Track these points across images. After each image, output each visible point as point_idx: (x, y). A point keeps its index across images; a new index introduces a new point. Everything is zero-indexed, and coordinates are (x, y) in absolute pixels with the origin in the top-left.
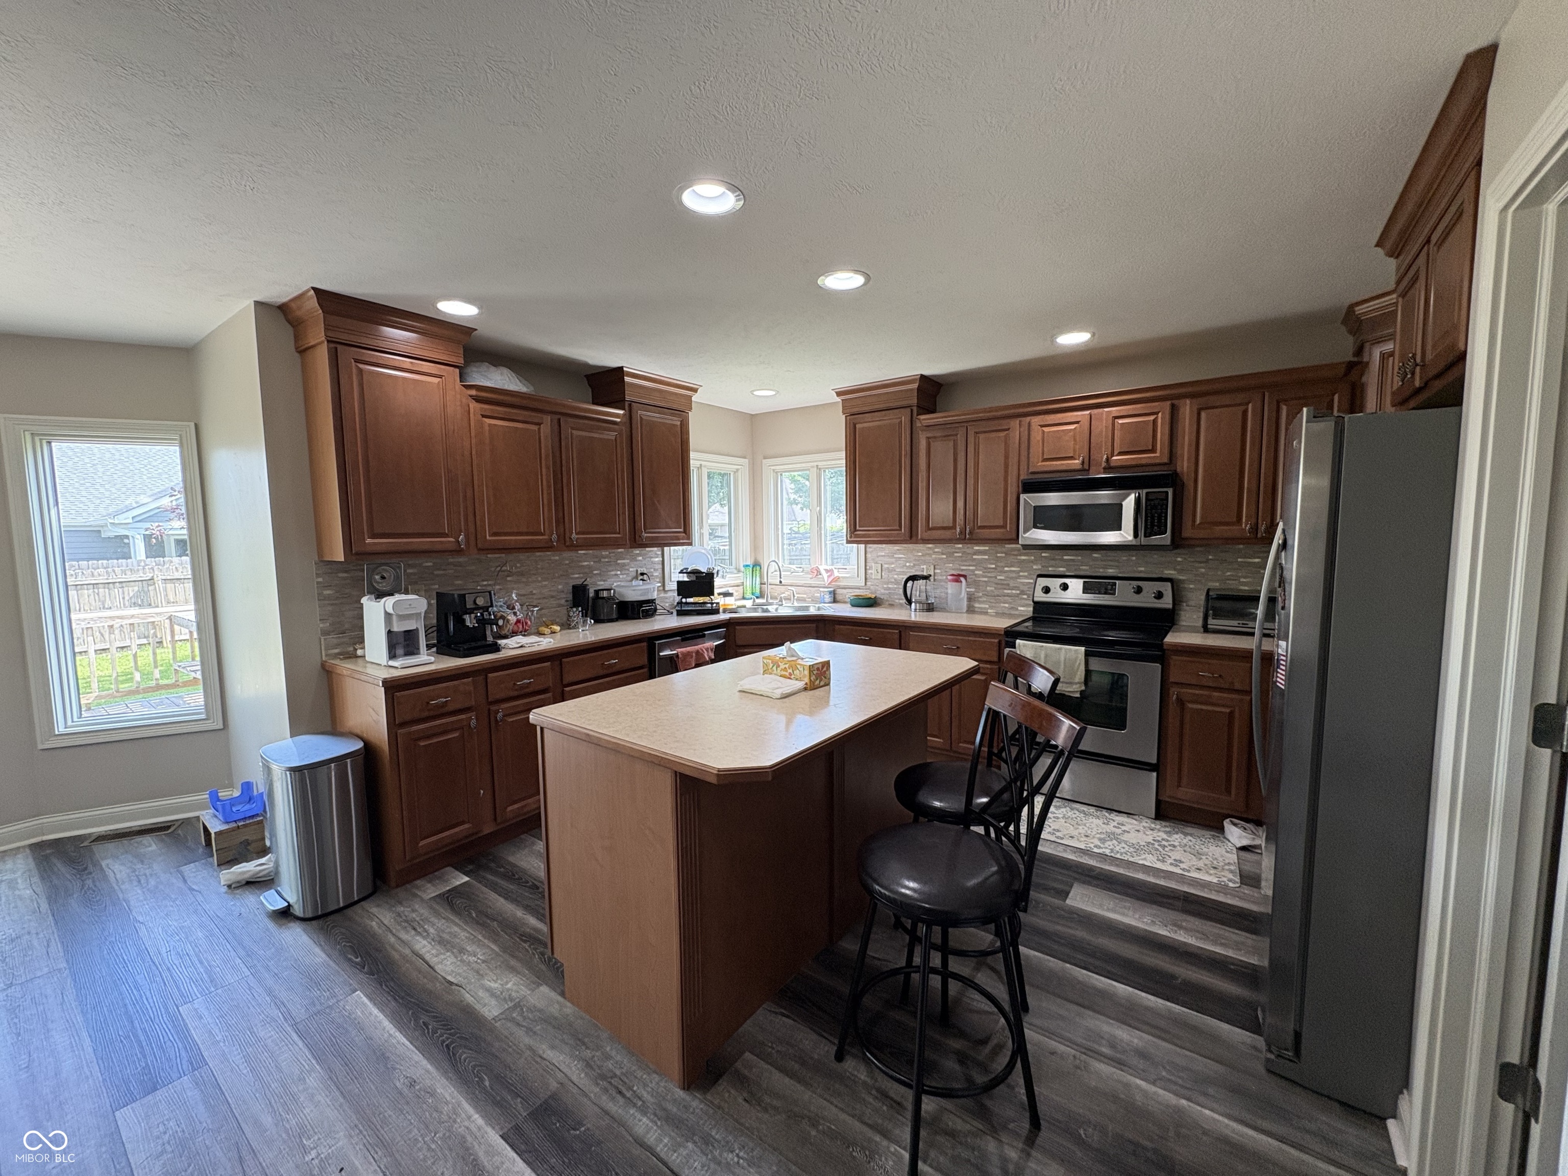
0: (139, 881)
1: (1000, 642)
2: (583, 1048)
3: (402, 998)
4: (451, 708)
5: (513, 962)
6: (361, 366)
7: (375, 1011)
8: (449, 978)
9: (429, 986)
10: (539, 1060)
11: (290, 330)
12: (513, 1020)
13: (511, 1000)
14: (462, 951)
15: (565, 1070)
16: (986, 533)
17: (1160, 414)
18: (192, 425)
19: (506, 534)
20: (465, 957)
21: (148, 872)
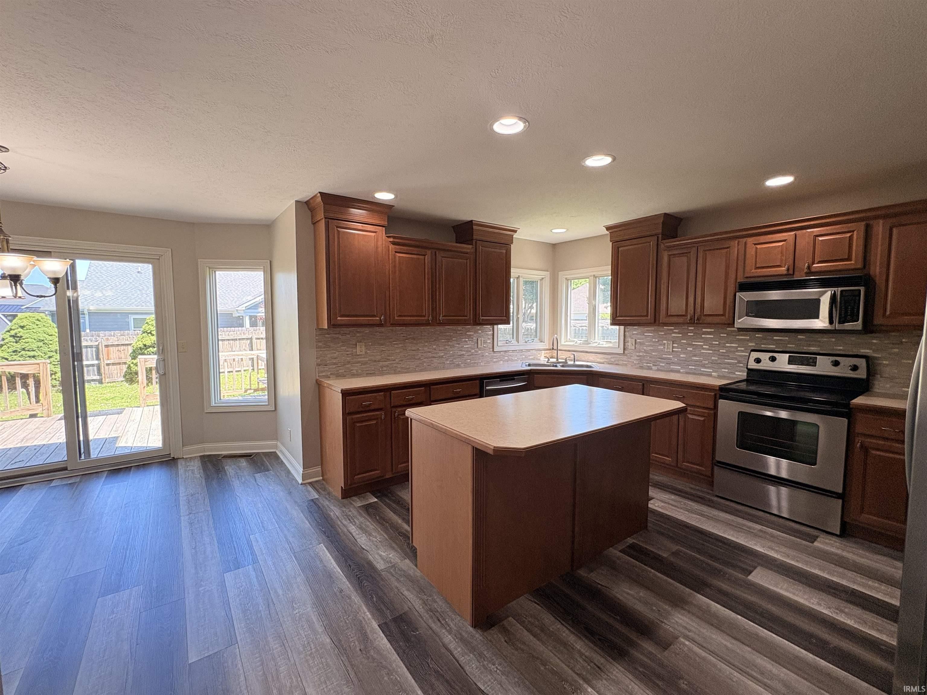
0: (238, 478)
1: (715, 395)
2: (423, 594)
3: (341, 551)
4: (372, 407)
5: (394, 545)
6: (339, 229)
7: (329, 555)
8: (363, 546)
9: (353, 548)
10: (400, 594)
11: (310, 213)
12: (391, 573)
13: (391, 563)
14: (370, 535)
15: (413, 603)
16: (709, 320)
17: (855, 232)
18: (269, 261)
19: (405, 316)
20: (371, 538)
21: (242, 474)
